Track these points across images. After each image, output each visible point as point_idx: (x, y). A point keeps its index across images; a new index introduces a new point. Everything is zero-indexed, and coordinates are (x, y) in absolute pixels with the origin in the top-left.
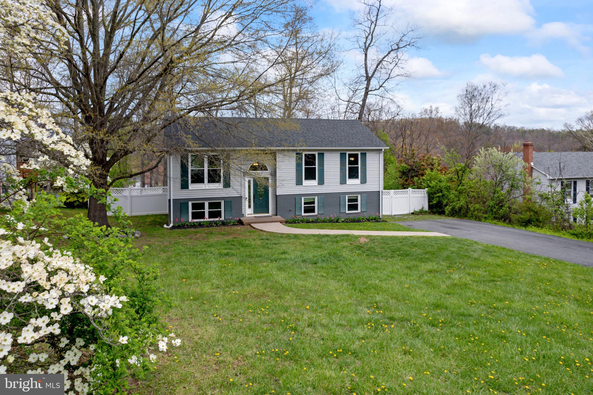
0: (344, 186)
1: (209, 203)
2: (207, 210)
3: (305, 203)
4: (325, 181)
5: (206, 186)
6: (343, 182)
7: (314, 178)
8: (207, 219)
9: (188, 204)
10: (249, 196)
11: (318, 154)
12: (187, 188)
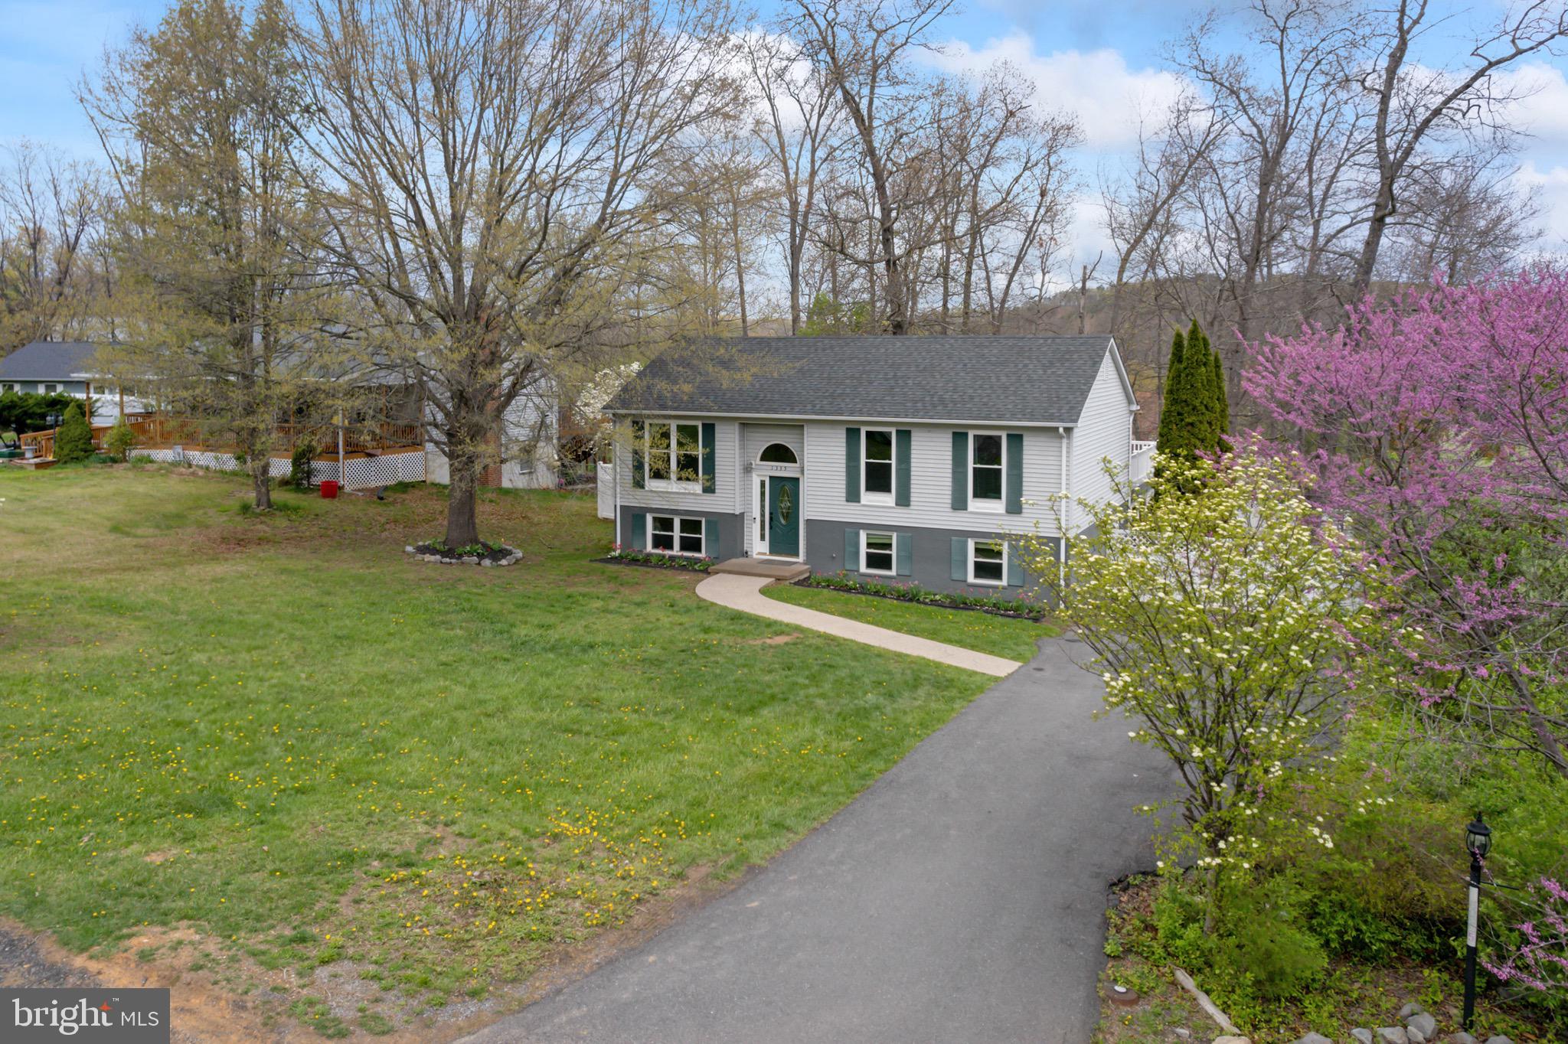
0: (960, 514)
1: (682, 521)
2: (677, 534)
3: (869, 545)
4: (914, 497)
5: (672, 486)
6: (959, 503)
7: (886, 489)
8: (676, 551)
9: (644, 517)
10: (763, 515)
11: (898, 431)
12: (643, 487)
